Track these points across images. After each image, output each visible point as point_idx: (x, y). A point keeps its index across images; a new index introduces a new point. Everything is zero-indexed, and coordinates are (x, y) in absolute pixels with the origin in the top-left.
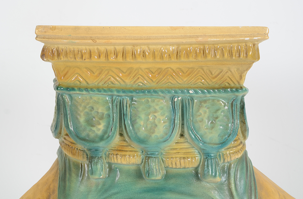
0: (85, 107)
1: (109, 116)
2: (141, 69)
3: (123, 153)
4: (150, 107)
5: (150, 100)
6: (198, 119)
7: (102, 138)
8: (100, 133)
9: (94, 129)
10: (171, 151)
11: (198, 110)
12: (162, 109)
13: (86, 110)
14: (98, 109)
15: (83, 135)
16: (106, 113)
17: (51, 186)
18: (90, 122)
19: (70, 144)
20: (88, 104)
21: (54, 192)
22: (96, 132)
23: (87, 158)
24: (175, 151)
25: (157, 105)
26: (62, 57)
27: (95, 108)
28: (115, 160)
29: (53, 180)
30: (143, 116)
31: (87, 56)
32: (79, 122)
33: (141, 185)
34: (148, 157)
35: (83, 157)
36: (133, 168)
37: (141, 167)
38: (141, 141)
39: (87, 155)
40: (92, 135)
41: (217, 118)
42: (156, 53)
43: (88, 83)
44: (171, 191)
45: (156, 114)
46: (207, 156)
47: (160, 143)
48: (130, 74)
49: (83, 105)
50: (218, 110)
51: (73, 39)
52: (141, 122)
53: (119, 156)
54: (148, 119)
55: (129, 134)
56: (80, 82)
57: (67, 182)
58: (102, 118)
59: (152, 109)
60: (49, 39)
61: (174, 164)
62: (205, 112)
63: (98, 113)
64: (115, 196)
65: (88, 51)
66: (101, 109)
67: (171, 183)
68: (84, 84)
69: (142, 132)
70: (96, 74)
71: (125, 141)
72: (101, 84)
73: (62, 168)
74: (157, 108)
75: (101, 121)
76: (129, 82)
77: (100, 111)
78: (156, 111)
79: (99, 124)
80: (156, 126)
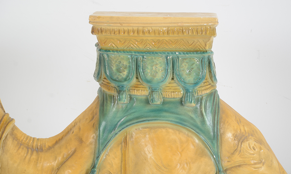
0: (116, 62)
1: (130, 66)
2: (148, 40)
3: (138, 89)
4: (153, 62)
5: (153, 58)
6: (182, 69)
7: (125, 80)
8: (124, 76)
9: (121, 74)
10: (166, 88)
11: (182, 64)
12: (160, 63)
13: (117, 63)
14: (123, 63)
15: (115, 77)
16: (128, 65)
17: (95, 111)
18: (119, 70)
19: (107, 84)
20: (118, 59)
21: (96, 114)
22: (122, 76)
23: (117, 91)
24: (168, 88)
25: (158, 61)
26: (103, 33)
27: (122, 62)
28: (133, 93)
29: (96, 108)
30: (149, 67)
31: (118, 32)
32: (113, 70)
33: (148, 108)
34: (153, 91)
35: (115, 91)
36: (144, 98)
37: (149, 97)
38: (148, 82)
39: (117, 90)
40: (120, 78)
41: (193, 69)
42: (156, 31)
43: (118, 48)
44: (166, 111)
45: (157, 66)
46: (187, 91)
47: (159, 82)
48: (142, 42)
49: (115, 60)
50: (193, 64)
51: (110, 23)
52: (148, 71)
53: (135, 91)
54: (153, 69)
55: (142, 78)
56: (113, 47)
57: (105, 107)
58: (126, 68)
59: (155, 63)
60: (96, 23)
61: (168, 95)
62: (186, 65)
63: (123, 65)
64: (133, 114)
65: (118, 30)
66: (125, 63)
67: (166, 107)
68: (116, 48)
69: (149, 77)
70: (122, 42)
71: (139, 81)
72: (125, 48)
73: (102, 99)
74: (158, 62)
75: (125, 70)
76: (141, 47)
77: (125, 64)
78: (157, 64)
79: (124, 71)
80: (157, 72)
